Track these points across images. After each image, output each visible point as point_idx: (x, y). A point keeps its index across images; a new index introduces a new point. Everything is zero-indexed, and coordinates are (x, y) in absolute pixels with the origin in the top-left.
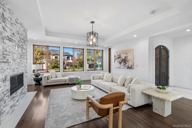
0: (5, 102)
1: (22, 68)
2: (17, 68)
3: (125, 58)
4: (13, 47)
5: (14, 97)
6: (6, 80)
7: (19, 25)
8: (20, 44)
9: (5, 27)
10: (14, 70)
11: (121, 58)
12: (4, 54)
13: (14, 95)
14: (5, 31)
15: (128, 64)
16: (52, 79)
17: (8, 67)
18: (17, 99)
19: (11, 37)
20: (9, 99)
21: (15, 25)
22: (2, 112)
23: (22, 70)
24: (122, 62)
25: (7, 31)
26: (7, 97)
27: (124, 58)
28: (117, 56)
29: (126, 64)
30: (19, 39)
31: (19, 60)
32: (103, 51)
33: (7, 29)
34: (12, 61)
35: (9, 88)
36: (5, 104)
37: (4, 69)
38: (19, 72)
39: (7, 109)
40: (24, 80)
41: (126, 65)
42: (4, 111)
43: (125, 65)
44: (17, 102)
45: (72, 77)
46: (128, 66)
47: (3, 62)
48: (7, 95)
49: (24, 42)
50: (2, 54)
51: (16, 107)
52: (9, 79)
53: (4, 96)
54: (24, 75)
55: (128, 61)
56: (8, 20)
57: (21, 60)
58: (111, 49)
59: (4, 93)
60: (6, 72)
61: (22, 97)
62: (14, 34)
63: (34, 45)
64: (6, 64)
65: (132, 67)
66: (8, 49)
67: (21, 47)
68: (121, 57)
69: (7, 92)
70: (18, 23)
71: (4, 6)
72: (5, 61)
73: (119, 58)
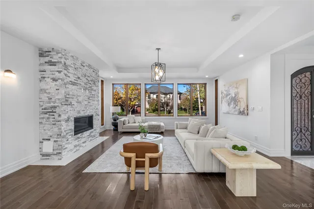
0: (68, 140)
1: (91, 111)
2: (83, 111)
3: (236, 95)
4: (78, 90)
5: (79, 138)
6: (68, 120)
7: (86, 68)
8: (88, 86)
9: (67, 73)
10: (79, 112)
11: (230, 96)
12: (66, 97)
13: (79, 135)
14: (67, 78)
15: (239, 106)
16: (129, 124)
17: (71, 109)
18: (83, 140)
19: (76, 81)
20: (72, 138)
21: (81, 68)
22: (64, 148)
23: (90, 112)
24: (231, 102)
25: (69, 77)
26: (70, 136)
27: (234, 96)
28: (225, 92)
29: (236, 105)
30: (86, 81)
31: (86, 103)
32: (205, 84)
33: (69, 75)
34: (75, 104)
35: (73, 128)
36: (68, 142)
37: (67, 110)
38: (86, 114)
39: (70, 146)
40: (94, 123)
41: (237, 108)
42: (67, 148)
43: (235, 108)
44: (84, 143)
45: (154, 123)
46: (239, 109)
47: (66, 105)
48: (69, 134)
49: (94, 83)
50: (65, 97)
51: (81, 148)
52: (73, 119)
53: (67, 134)
54: (94, 118)
55: (239, 101)
56: (70, 66)
57: (89, 102)
58: (217, 80)
59: (67, 132)
60: (69, 113)
61: (91, 140)
62: (79, 78)
63: (113, 84)
64: (69, 106)
65: (245, 112)
66: (71, 93)
67: (88, 90)
68: (230, 94)
69: (70, 131)
70: (84, 66)
71: (66, 55)
72: (67, 103)
73: (227, 96)
